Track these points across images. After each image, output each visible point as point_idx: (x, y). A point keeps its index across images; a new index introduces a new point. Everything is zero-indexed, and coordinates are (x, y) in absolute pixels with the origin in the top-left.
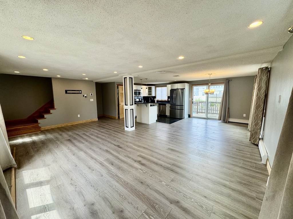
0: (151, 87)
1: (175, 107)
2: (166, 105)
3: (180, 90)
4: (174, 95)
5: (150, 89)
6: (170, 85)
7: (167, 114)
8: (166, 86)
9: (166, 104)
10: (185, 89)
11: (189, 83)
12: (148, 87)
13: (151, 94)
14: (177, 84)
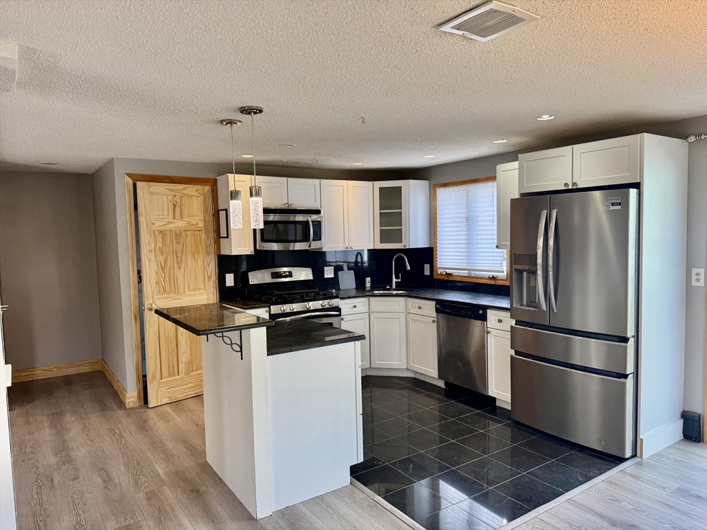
0: (400, 188)
1: (568, 346)
2: (483, 318)
3: (597, 194)
4: (540, 243)
5: (391, 200)
6: (515, 165)
7: (492, 392)
8: (494, 178)
9: (485, 308)
10: (637, 186)
11: (684, 137)
12: (381, 189)
13: (397, 236)
14: (570, 148)
